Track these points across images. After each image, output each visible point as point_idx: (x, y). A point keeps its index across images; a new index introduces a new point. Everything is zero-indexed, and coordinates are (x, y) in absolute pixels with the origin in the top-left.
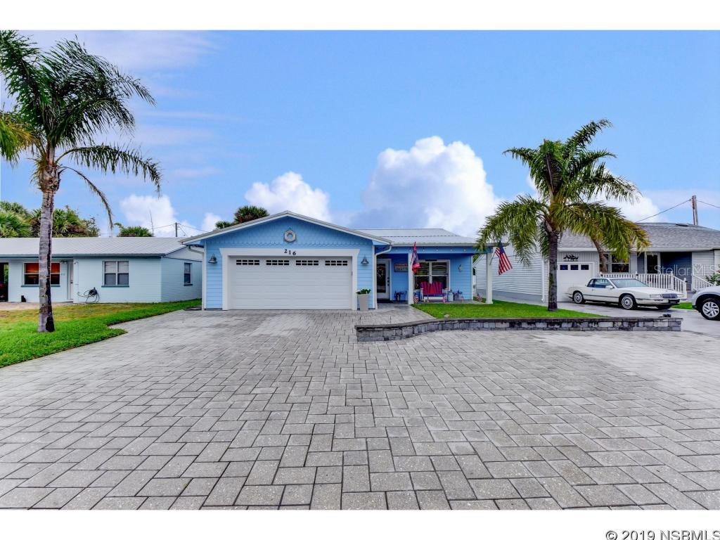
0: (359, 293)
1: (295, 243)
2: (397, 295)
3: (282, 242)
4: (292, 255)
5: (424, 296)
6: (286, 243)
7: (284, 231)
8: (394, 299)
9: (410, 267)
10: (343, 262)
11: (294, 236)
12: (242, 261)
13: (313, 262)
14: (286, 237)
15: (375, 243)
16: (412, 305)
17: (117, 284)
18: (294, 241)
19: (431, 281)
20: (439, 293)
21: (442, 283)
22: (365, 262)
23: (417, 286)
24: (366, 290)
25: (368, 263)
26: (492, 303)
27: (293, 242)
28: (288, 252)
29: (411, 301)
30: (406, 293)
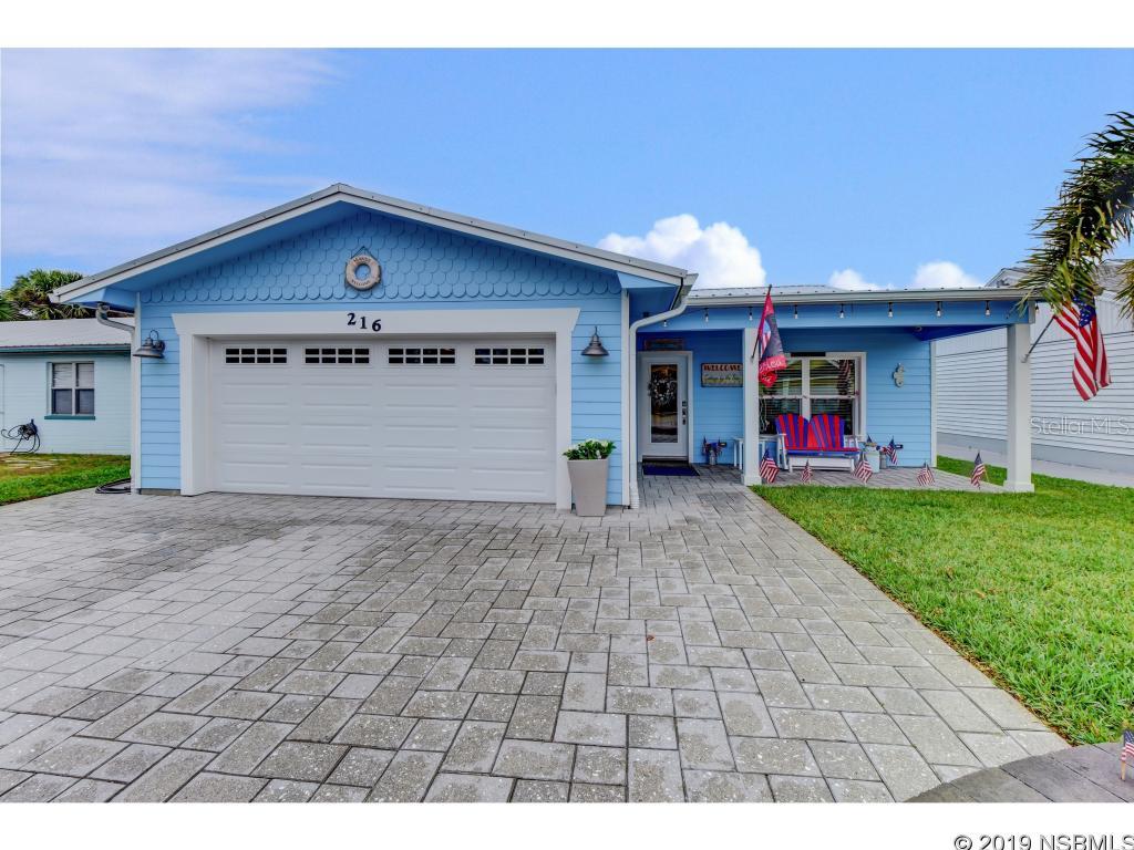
0: (574, 455)
1: (377, 293)
2: (710, 448)
3: (340, 291)
4: (369, 330)
5: (789, 454)
6: (351, 294)
7: (345, 255)
8: (701, 460)
9: (751, 371)
10: (527, 352)
11: (375, 271)
12: (241, 353)
13: (437, 353)
14: (351, 276)
15: (626, 283)
16: (755, 489)
17: (74, 414)
18: (375, 285)
19: (806, 413)
20: (835, 448)
21: (840, 418)
22: (594, 352)
23: (768, 428)
24: (598, 446)
25: (605, 353)
26: (1031, 488)
27: (370, 289)
28: (359, 323)
29: (752, 476)
30: (735, 445)
